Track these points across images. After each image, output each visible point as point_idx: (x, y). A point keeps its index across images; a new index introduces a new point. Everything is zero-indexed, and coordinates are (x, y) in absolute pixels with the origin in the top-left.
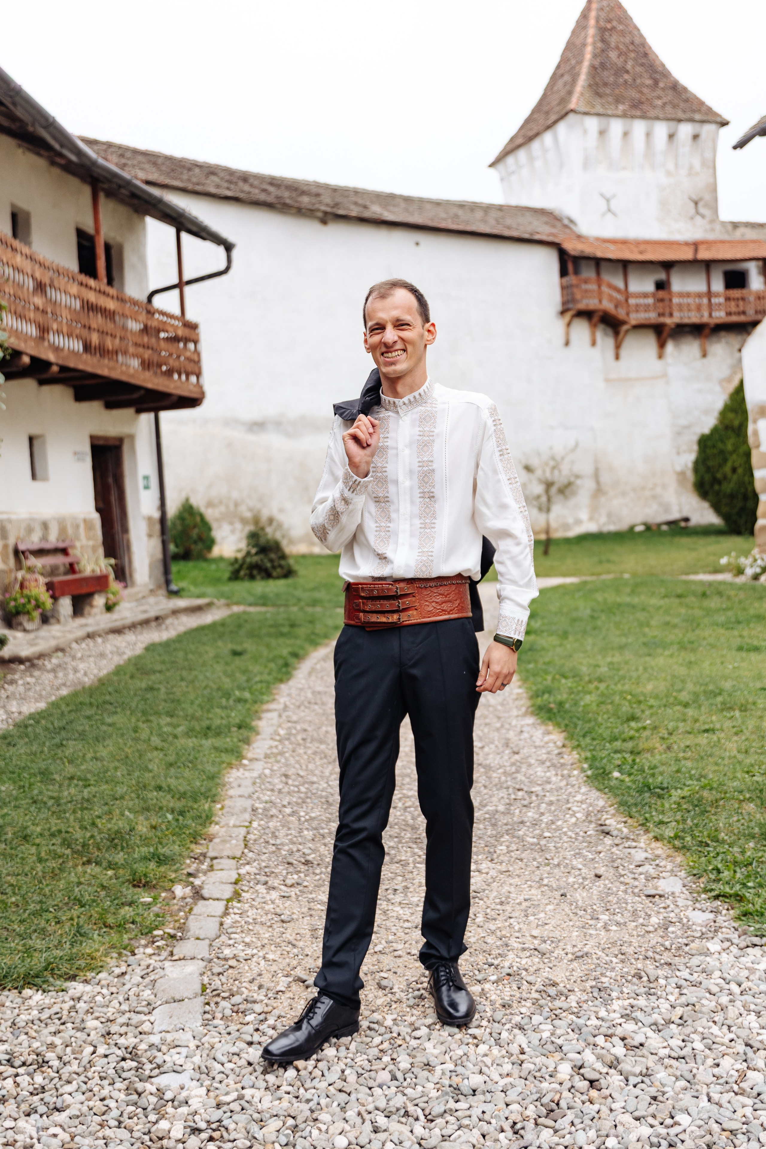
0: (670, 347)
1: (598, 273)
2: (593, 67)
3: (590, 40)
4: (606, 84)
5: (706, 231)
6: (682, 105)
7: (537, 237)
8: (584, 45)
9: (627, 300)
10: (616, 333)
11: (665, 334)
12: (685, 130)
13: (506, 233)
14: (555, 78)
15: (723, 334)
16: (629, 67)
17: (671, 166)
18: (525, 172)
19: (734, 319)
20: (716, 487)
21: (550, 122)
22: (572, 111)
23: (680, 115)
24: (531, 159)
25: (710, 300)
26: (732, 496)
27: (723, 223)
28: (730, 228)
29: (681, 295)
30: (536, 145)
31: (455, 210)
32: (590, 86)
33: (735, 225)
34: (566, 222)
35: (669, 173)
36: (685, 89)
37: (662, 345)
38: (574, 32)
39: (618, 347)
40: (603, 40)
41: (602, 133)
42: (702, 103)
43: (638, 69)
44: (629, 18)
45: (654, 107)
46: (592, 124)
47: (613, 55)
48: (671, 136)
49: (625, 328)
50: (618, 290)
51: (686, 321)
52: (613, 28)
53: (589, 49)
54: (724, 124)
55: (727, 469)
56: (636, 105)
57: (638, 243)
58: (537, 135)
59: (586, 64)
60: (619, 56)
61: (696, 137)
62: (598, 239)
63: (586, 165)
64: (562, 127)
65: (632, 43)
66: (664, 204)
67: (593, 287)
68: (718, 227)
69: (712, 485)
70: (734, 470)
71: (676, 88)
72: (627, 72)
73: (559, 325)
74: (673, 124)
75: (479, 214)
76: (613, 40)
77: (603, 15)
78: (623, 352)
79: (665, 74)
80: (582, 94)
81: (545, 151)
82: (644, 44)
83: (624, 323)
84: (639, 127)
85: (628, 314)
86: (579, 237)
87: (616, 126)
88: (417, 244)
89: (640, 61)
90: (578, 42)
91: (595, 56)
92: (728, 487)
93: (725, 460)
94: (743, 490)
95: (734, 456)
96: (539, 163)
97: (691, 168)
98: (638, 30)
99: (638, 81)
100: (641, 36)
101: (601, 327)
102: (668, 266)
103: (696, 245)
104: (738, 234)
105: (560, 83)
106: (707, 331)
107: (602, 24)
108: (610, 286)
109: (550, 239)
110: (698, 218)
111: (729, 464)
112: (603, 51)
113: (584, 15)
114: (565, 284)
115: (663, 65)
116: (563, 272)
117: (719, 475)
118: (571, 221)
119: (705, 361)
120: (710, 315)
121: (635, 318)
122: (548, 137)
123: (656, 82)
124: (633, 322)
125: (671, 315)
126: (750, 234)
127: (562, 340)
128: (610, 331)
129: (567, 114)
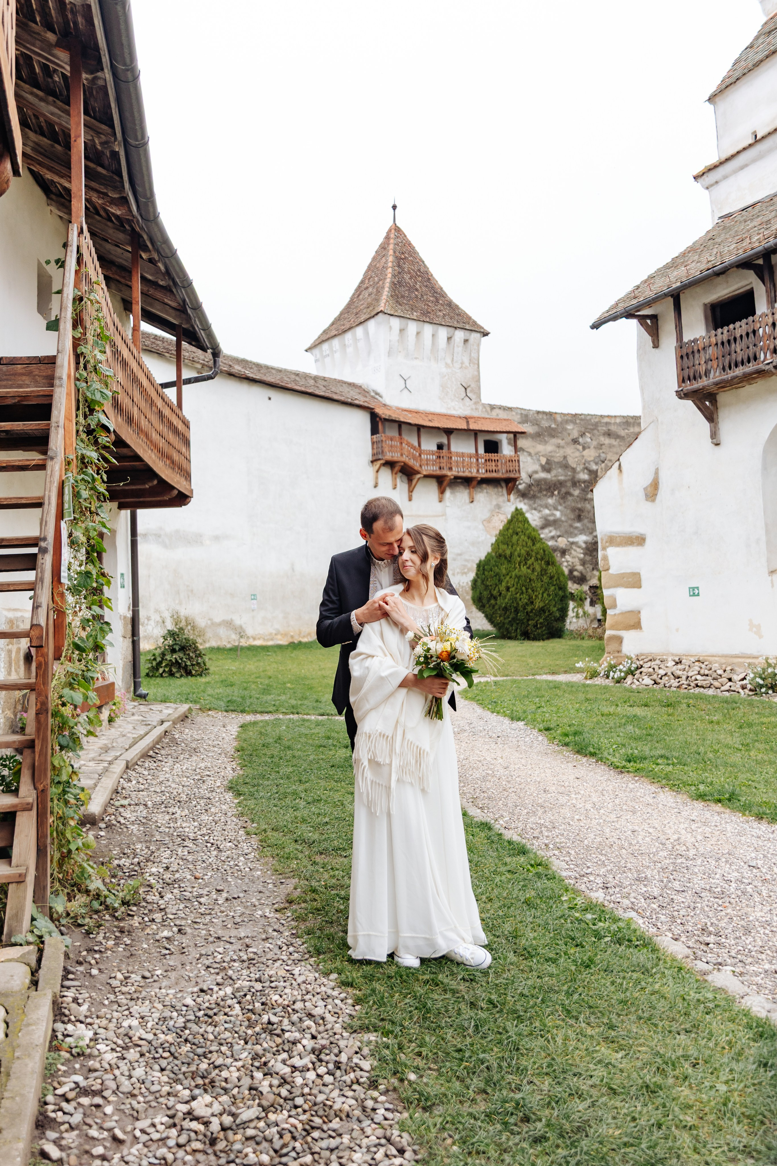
0: (448, 493)
1: (400, 434)
2: (393, 283)
3: (390, 264)
4: (403, 297)
5: (472, 409)
6: (456, 317)
7: (357, 402)
8: (385, 268)
9: (420, 455)
10: (410, 481)
11: (445, 483)
12: (459, 335)
13: (335, 397)
14: (359, 291)
15: (484, 486)
16: (418, 286)
17: (449, 361)
18: (337, 356)
19: (494, 475)
20: (493, 602)
21: (362, 319)
22: (381, 311)
23: (456, 324)
24: (344, 346)
25: (477, 460)
26: (506, 609)
27: (483, 404)
28: (488, 409)
29: (458, 454)
30: (348, 336)
31: (293, 377)
32: (392, 296)
33: (492, 407)
34: (373, 394)
35: (447, 365)
36: (457, 306)
37: (442, 492)
38: (374, 259)
39: (411, 491)
40: (399, 266)
41: (402, 330)
42: (470, 318)
43: (424, 289)
44: (416, 253)
45: (438, 317)
46: (395, 323)
47: (407, 277)
48: (449, 339)
49: (418, 476)
50: (414, 448)
51: (461, 474)
52: (405, 258)
53: (390, 270)
54: (486, 334)
55: (503, 587)
56: (425, 313)
57: (427, 414)
58: (350, 329)
59: (388, 280)
60: (411, 278)
61: (466, 341)
62: (398, 409)
63: (390, 353)
64: (371, 323)
65: (419, 270)
66: (443, 387)
67: (396, 443)
68: (480, 408)
69: (489, 600)
70: (508, 589)
71: (450, 304)
72: (417, 290)
73: (370, 471)
74: (451, 330)
75: (312, 382)
76: (406, 266)
77: (398, 248)
78: (415, 494)
79: (443, 295)
80: (387, 301)
81: (356, 340)
82: (427, 272)
83: (418, 472)
84: (428, 329)
85: (421, 466)
86: (385, 405)
87: (412, 327)
88: (270, 399)
89: (425, 284)
90: (380, 265)
91: (394, 276)
92: (502, 602)
93: (500, 581)
94: (515, 605)
95: (508, 578)
96: (350, 350)
97: (462, 363)
98: (423, 262)
99: (425, 297)
100: (425, 266)
101: (400, 474)
102: (449, 432)
103: (467, 419)
104: (494, 414)
105: (366, 294)
106: (474, 483)
107: (398, 254)
108: (408, 444)
109: (366, 404)
110: (468, 399)
111: (504, 584)
112: (399, 273)
113: (383, 247)
114: (375, 440)
115: (441, 289)
116: (374, 431)
117: (495, 593)
118: (377, 394)
119: (472, 505)
120: (478, 471)
121: (426, 470)
122: (359, 331)
123: (437, 301)
124: (425, 473)
125: (450, 469)
126: (502, 415)
127: (372, 483)
128: (405, 479)
129: (377, 314)
